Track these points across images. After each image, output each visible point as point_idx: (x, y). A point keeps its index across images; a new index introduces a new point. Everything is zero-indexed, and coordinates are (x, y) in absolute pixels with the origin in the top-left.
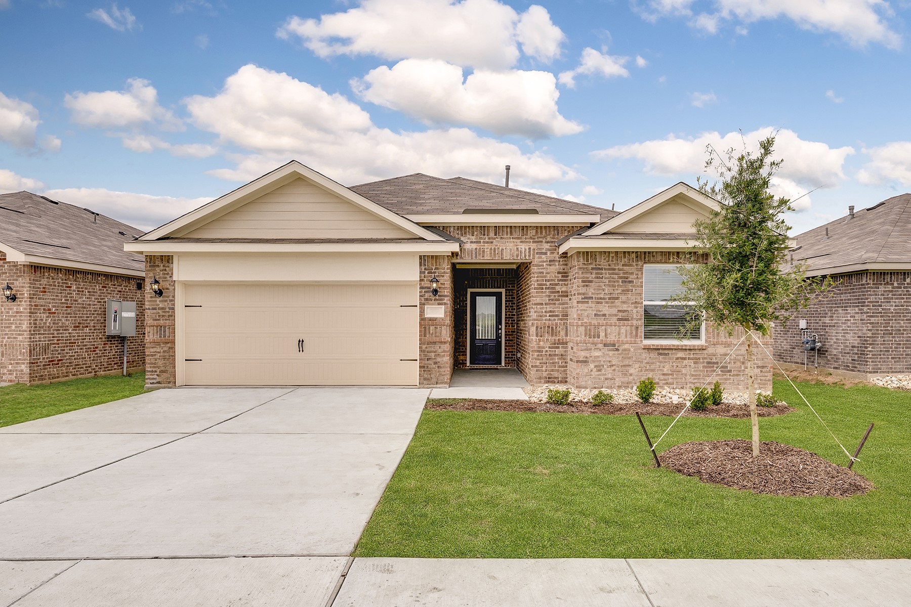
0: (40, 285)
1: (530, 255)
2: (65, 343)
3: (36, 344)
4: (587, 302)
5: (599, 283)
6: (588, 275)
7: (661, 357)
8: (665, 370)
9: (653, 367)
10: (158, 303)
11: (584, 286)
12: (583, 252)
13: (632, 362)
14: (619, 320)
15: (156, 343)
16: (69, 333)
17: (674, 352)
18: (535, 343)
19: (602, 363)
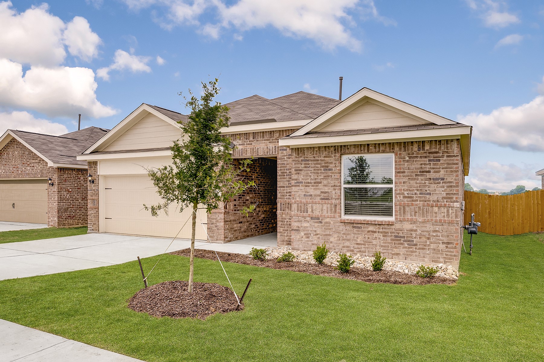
0: (63, 177)
1: (276, 151)
2: (77, 207)
3: (61, 208)
4: (299, 186)
5: (307, 171)
6: (299, 166)
7: (355, 229)
8: (359, 241)
9: (348, 237)
10: (92, 187)
11: (296, 174)
12: (296, 149)
13: (332, 233)
14: (322, 199)
15: (92, 208)
16: (79, 202)
17: (366, 226)
18: (279, 215)
19: (310, 232)
